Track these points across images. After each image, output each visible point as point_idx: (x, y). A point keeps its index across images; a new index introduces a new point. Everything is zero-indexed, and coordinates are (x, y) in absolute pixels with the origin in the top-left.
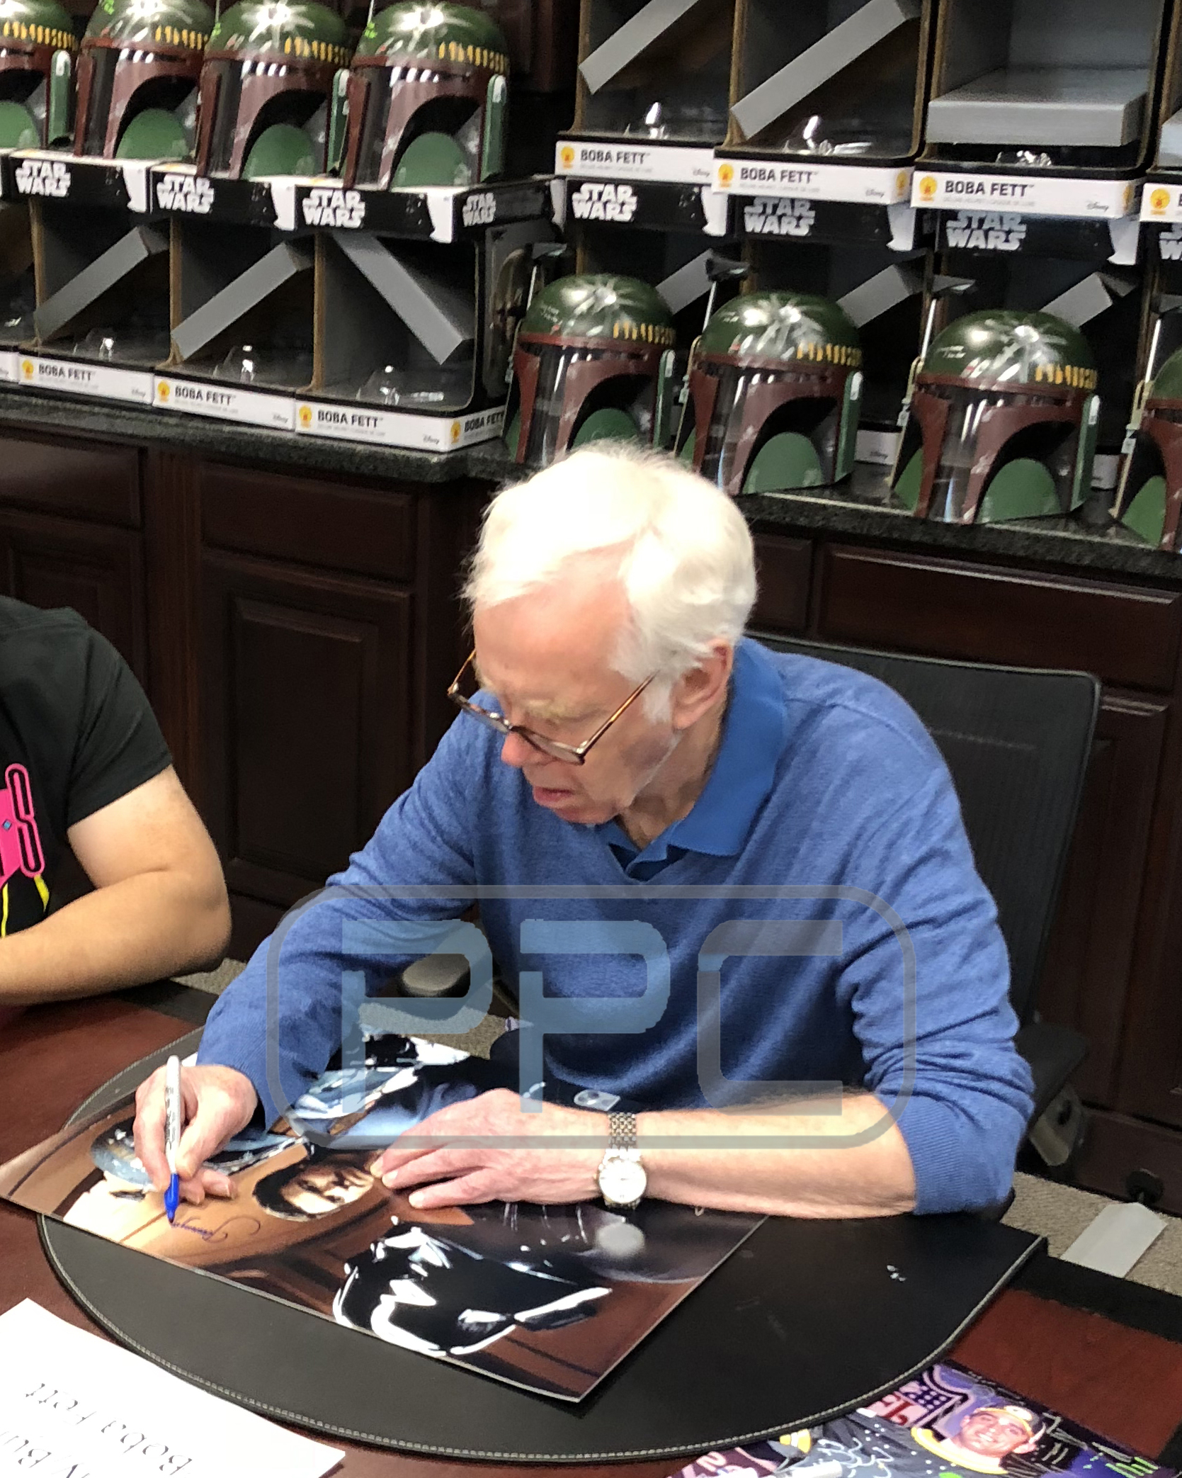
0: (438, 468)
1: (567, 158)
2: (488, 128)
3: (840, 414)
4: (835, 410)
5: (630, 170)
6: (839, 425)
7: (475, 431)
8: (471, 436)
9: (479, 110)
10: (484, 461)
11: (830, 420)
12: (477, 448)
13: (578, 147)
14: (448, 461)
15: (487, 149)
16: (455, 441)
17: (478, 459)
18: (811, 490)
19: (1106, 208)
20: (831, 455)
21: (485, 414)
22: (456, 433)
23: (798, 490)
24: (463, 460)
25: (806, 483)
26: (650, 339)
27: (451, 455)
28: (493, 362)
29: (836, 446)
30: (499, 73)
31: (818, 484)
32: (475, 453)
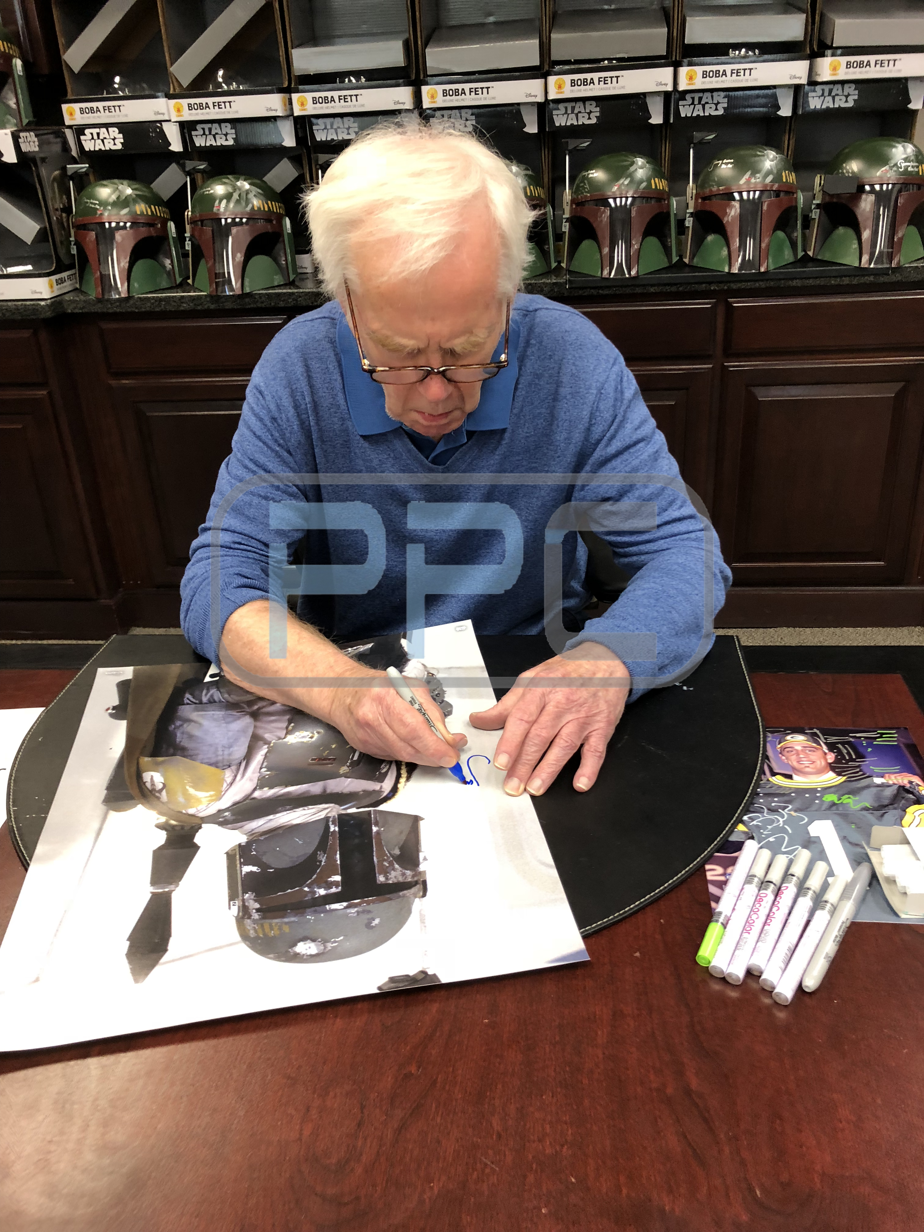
0: (47, 309)
1: (71, 114)
2: (19, 91)
3: (284, 241)
4: (281, 239)
5: (114, 116)
6: (285, 249)
7: (62, 285)
8: (60, 289)
9: (10, 80)
10: (73, 301)
11: (279, 246)
12: (67, 295)
13: (76, 106)
14: (52, 304)
15: (22, 105)
16: (52, 292)
17: (70, 301)
18: (279, 286)
19: (404, 103)
20: (285, 266)
21: (65, 275)
22: (52, 287)
23: (273, 287)
24: (60, 303)
25: (276, 284)
26: (159, 215)
27: (53, 300)
28: (61, 242)
29: (286, 260)
30: (15, 57)
31: (282, 283)
32: (67, 297)
